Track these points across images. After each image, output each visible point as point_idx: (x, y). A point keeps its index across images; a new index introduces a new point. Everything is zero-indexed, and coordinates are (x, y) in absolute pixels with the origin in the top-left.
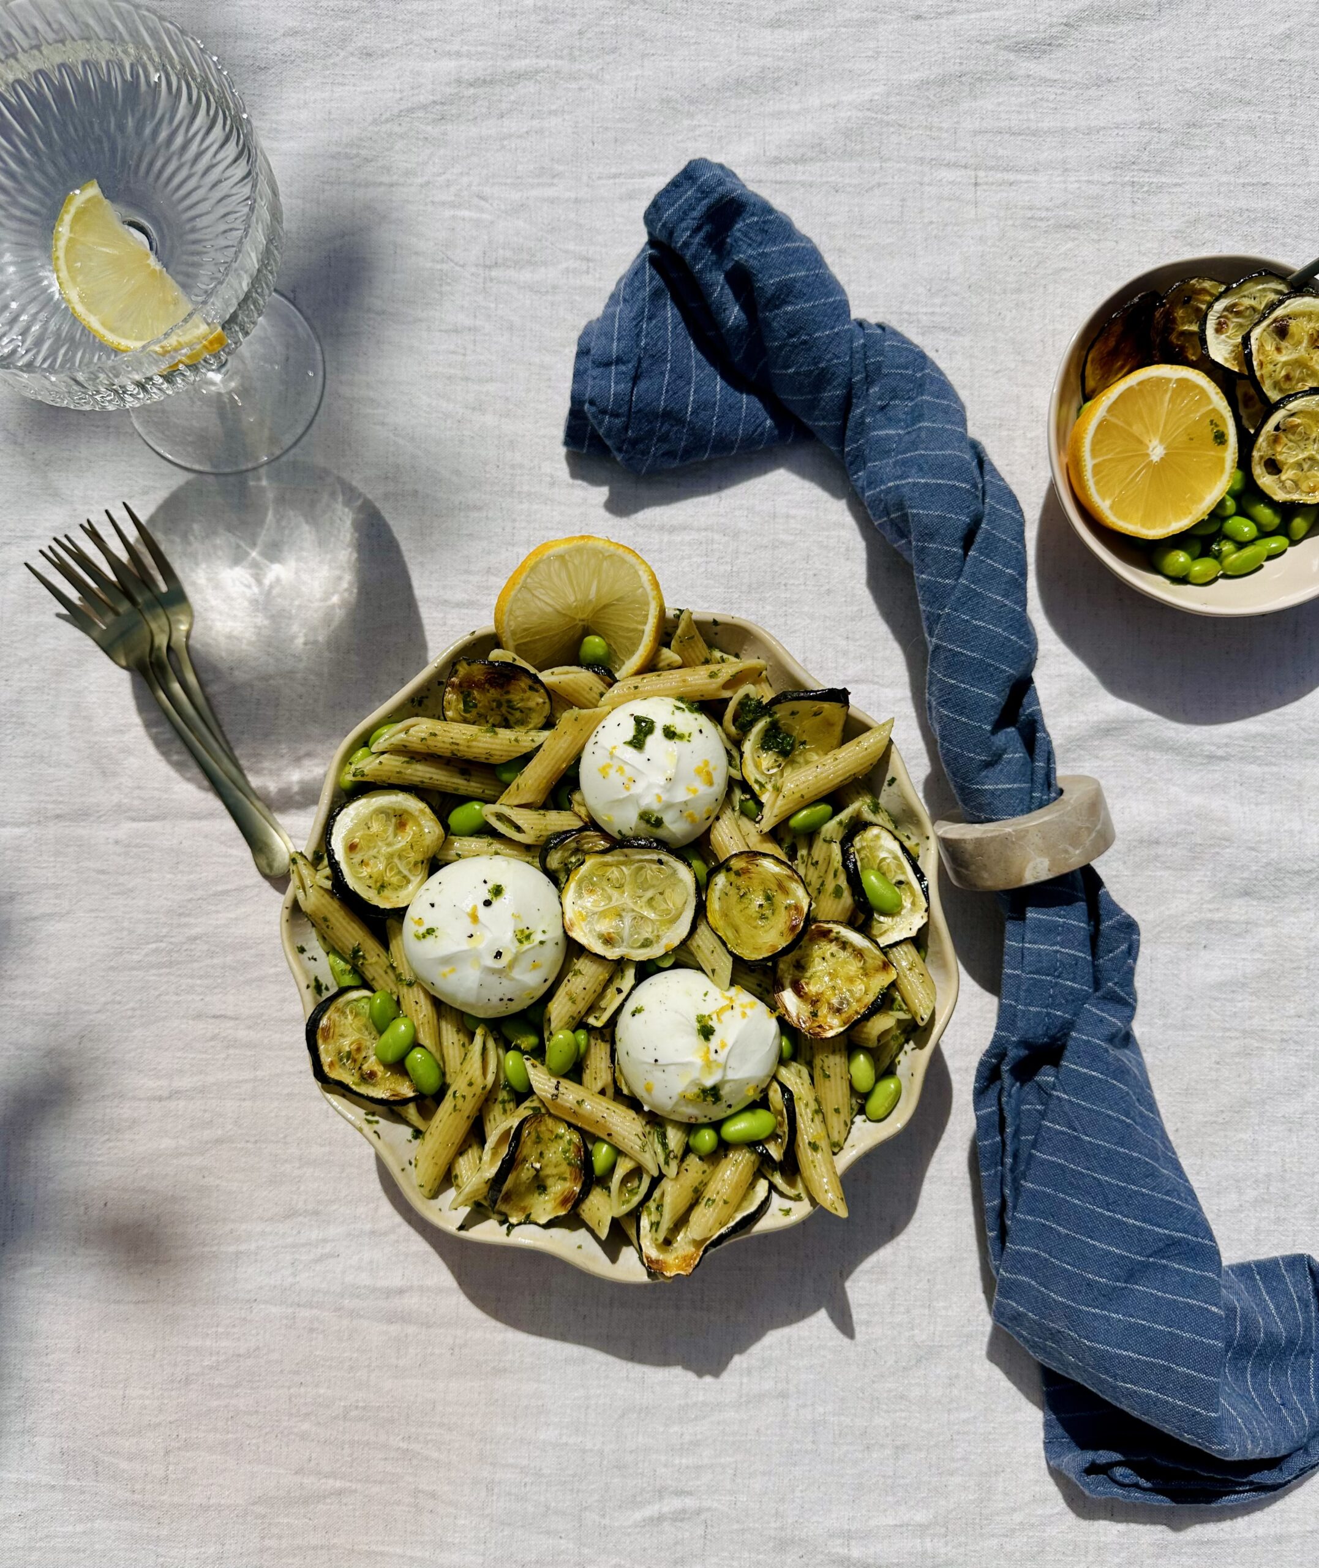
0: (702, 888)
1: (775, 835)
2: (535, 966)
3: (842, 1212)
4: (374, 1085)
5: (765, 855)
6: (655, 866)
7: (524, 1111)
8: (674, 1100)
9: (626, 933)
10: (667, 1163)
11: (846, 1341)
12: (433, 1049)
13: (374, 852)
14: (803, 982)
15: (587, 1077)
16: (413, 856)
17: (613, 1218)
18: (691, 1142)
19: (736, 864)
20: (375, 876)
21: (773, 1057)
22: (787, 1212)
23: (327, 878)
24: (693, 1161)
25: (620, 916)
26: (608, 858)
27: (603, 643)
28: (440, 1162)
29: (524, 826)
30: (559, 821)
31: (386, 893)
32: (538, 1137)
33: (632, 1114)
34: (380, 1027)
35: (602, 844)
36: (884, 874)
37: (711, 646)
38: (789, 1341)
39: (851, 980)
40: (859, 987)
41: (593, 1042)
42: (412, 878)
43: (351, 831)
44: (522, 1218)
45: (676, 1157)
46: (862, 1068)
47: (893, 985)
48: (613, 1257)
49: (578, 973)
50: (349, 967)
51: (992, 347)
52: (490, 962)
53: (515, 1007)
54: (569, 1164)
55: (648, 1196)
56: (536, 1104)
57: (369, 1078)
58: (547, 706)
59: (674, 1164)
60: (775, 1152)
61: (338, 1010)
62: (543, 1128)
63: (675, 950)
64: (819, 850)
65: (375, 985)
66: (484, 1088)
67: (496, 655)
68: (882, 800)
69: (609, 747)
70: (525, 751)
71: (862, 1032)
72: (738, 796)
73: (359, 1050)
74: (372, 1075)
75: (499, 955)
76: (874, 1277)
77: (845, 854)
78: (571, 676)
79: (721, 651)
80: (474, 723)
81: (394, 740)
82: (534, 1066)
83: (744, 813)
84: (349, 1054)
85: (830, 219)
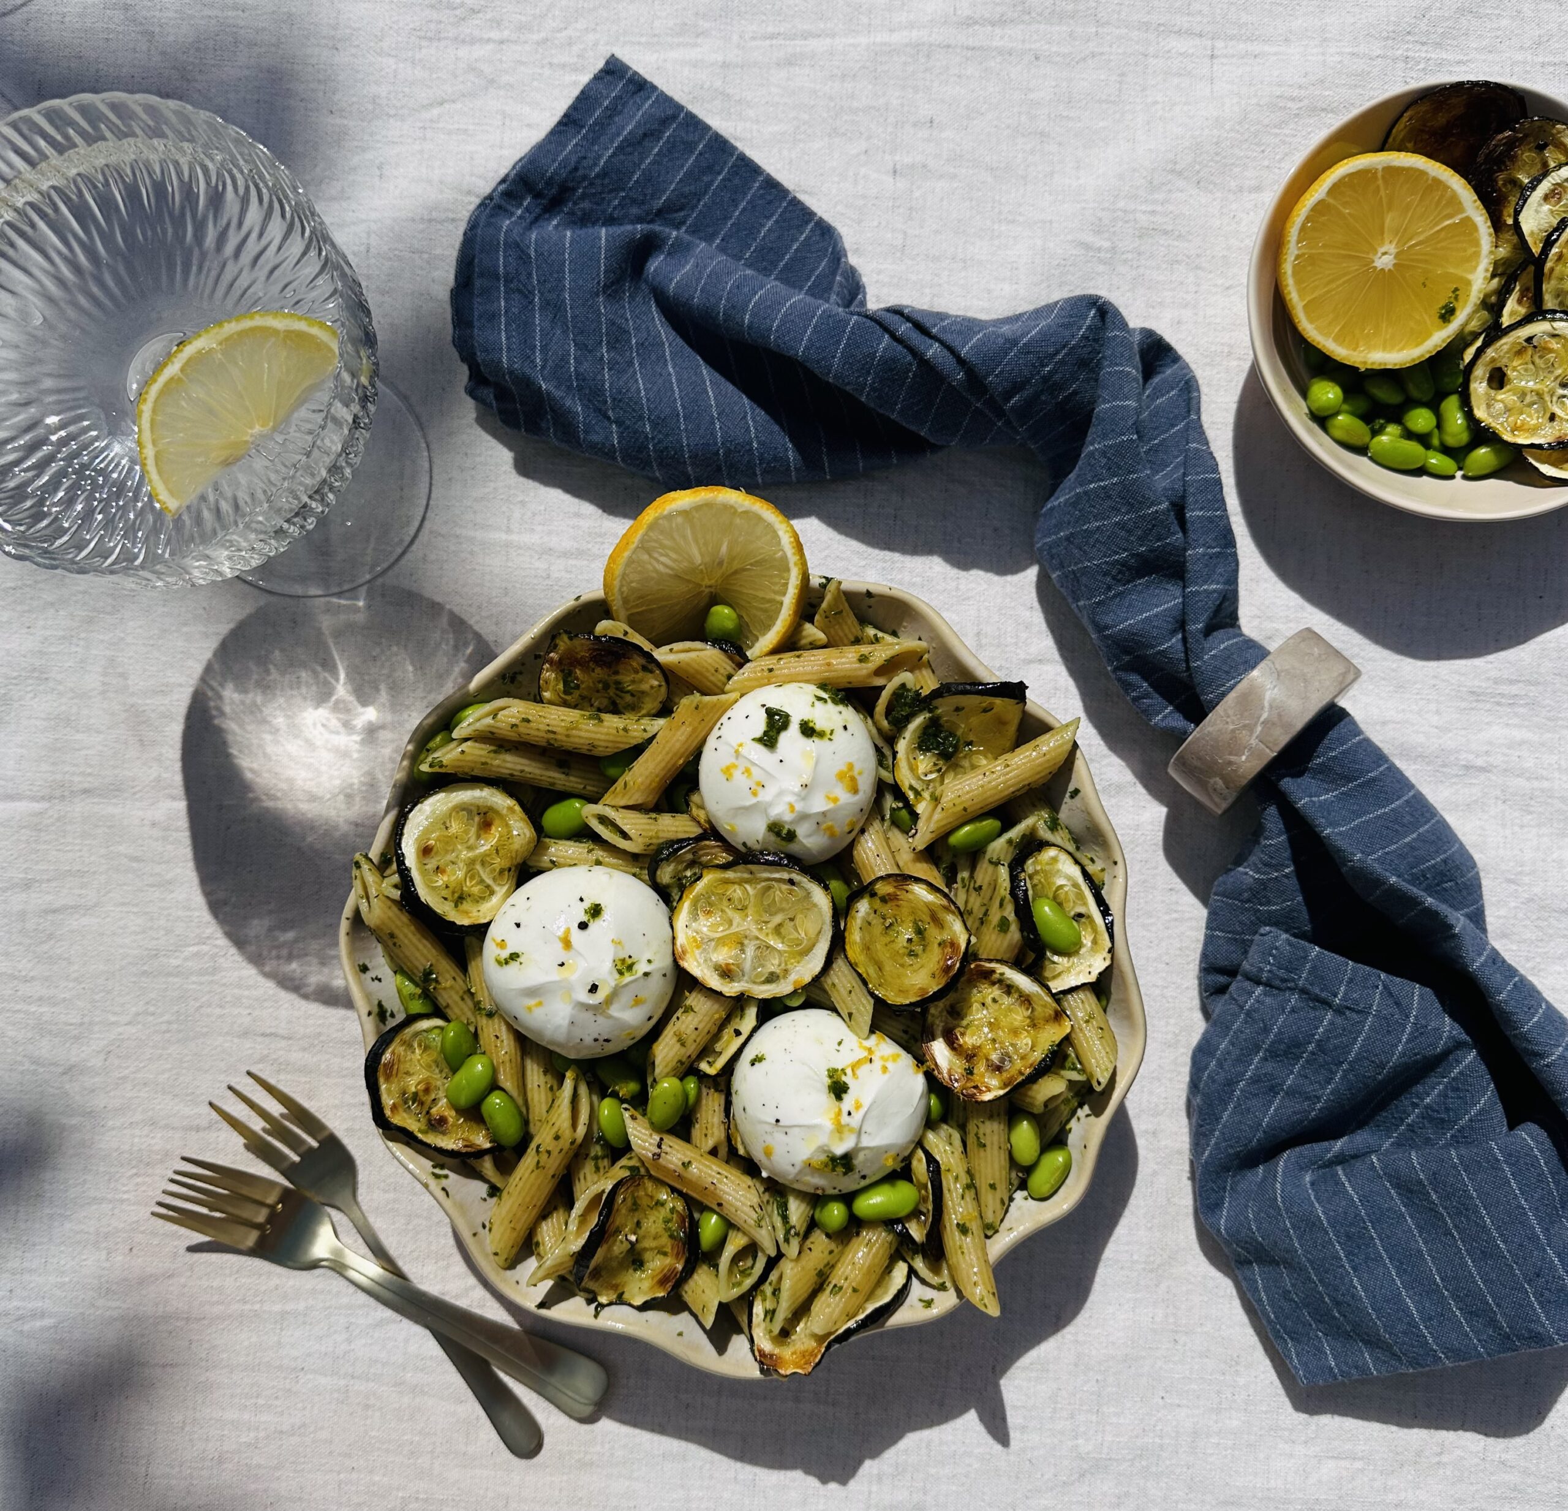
0: (841, 913)
1: (932, 853)
2: (637, 1001)
3: (993, 1310)
4: (444, 1133)
5: (918, 880)
6: (785, 887)
7: (619, 1172)
8: (798, 1168)
9: (747, 966)
10: (787, 1240)
11: (998, 1447)
12: (514, 1093)
13: (452, 856)
14: (957, 1031)
15: (696, 1132)
16: (498, 863)
17: (721, 1304)
18: (817, 1216)
19: (882, 889)
20: (452, 885)
21: (918, 1120)
22: (928, 1303)
23: (396, 886)
24: (819, 1239)
25: (742, 944)
26: (730, 874)
27: (734, 615)
28: (518, 1227)
29: (632, 833)
30: (673, 826)
31: (465, 906)
32: (635, 1203)
33: (748, 1181)
34: (453, 1063)
35: (724, 858)
36: (1060, 904)
37: (863, 620)
38: (928, 1446)
39: (1015, 1032)
40: (1024, 1041)
41: (704, 1091)
42: (496, 888)
43: (427, 831)
44: (613, 1297)
45: (797, 1234)
46: (1025, 1136)
47: (1067, 1040)
48: (721, 1347)
49: (689, 1009)
50: (419, 991)
51: (1224, 257)
52: (584, 997)
53: (612, 1049)
54: (671, 1236)
55: (763, 1278)
56: (633, 1163)
57: (437, 1125)
58: (664, 690)
59: (795, 1243)
60: (917, 1232)
61: (404, 1043)
62: (642, 1193)
63: (805, 988)
64: (984, 873)
65: (449, 1013)
66: (572, 1143)
67: (604, 627)
68: (1063, 815)
69: (735, 745)
70: (634, 742)
71: (1026, 1095)
72: (889, 803)
73: (427, 1090)
74: (442, 1121)
75: (594, 989)
76: (1034, 1374)
77: (1014, 879)
78: (693, 655)
79: (876, 627)
80: (575, 707)
81: (478, 726)
82: (633, 1118)
83: (895, 823)
84: (416, 1094)
85: (1031, 96)
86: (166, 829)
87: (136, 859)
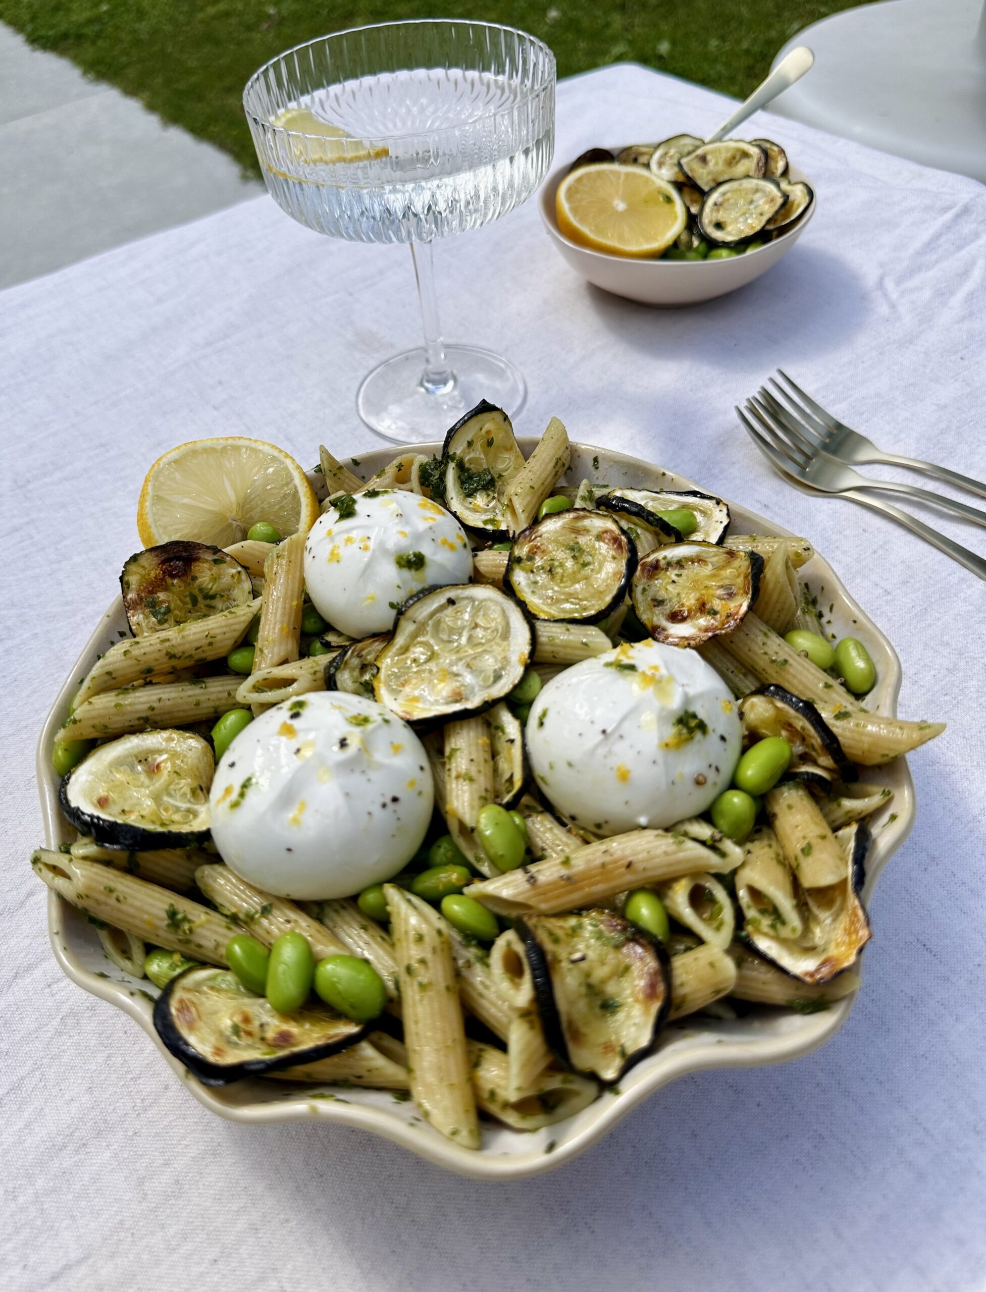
2: (396, 748)
6: (450, 610)
9: (470, 682)
14: (675, 609)
16: (185, 784)
25: (452, 673)
35: (378, 644)
40: (728, 574)
42: (198, 808)
44: (618, 1063)
49: (453, 755)
55: (737, 906)
57: (281, 1042)
61: (189, 991)
63: (530, 657)
70: (246, 621)
73: (247, 1020)
74: (285, 1036)
75: (343, 743)
84: (235, 1029)
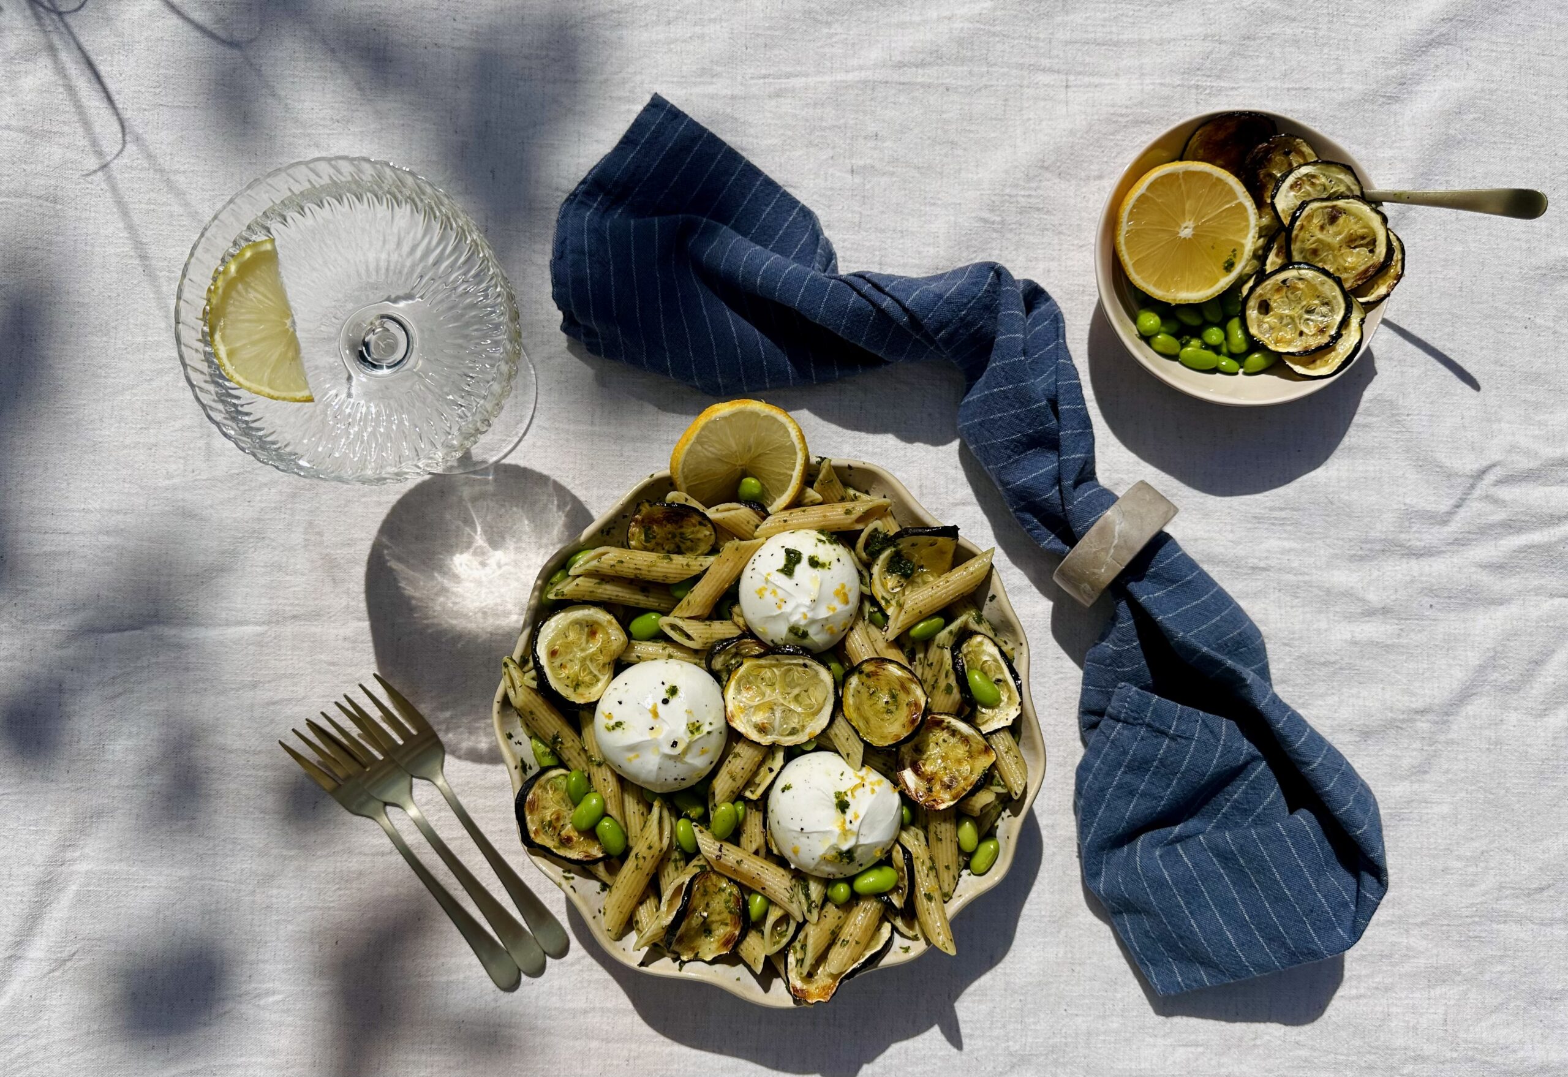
0: (840, 684)
1: (899, 642)
2: (703, 752)
3: (952, 951)
4: (570, 848)
5: (891, 661)
6: (801, 669)
7: (692, 869)
8: (816, 860)
9: (777, 724)
10: (809, 911)
11: (955, 1050)
12: (618, 818)
13: (570, 657)
14: (920, 763)
15: (744, 840)
16: (602, 659)
17: (767, 957)
18: (829, 893)
19: (867, 668)
20: (572, 676)
21: (896, 824)
22: (907, 950)
23: (533, 679)
24: (831, 909)
25: (772, 709)
26: (762, 662)
27: (759, 484)
28: (624, 911)
29: (694, 636)
30: (722, 629)
31: (581, 690)
32: (705, 891)
33: (781, 871)
34: (575, 799)
35: (757, 650)
36: (985, 673)
37: (846, 484)
38: (906, 1052)
39: (959, 762)
40: (966, 768)
41: (749, 811)
42: (601, 677)
43: (553, 641)
44: (692, 956)
45: (816, 906)
46: (968, 832)
47: (994, 765)
48: (766, 988)
49: (737, 755)
50: (548, 750)
51: (1078, 225)
52: (668, 750)
53: (686, 785)
54: (730, 912)
55: (794, 938)
56: (702, 862)
57: (566, 842)
58: (713, 537)
59: (815, 913)
60: (897, 901)
61: (541, 787)
62: (709, 883)
63: (817, 737)
64: (933, 654)
65: (570, 764)
66: (661, 851)
67: (671, 496)
68: (985, 612)
69: (765, 574)
70: (694, 573)
71: (968, 804)
72: (868, 608)
73: (558, 819)
74: (569, 839)
75: (675, 744)
76: (977, 998)
77: (954, 658)
78: (732, 513)
79: (854, 489)
80: (652, 550)
81: (588, 566)
82: (701, 832)
83: (872, 621)
84: (550, 822)
85: (944, 116)
86: (354, 642)
87: (333, 664)
